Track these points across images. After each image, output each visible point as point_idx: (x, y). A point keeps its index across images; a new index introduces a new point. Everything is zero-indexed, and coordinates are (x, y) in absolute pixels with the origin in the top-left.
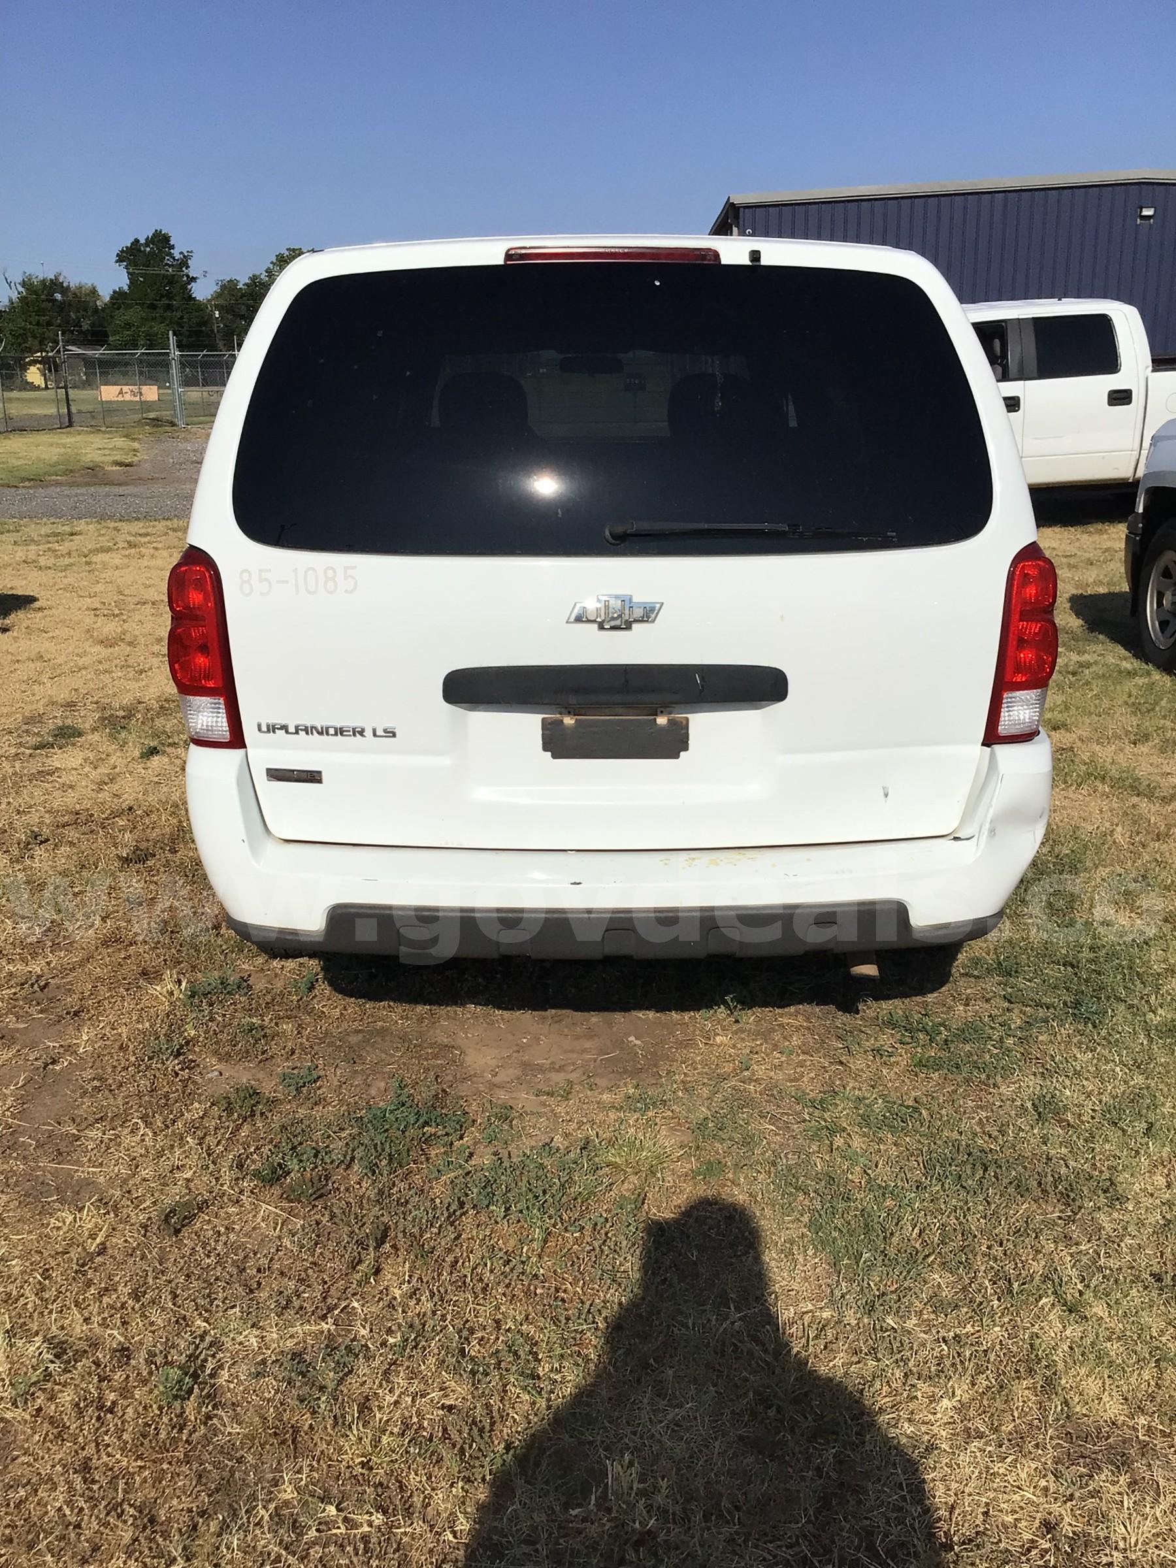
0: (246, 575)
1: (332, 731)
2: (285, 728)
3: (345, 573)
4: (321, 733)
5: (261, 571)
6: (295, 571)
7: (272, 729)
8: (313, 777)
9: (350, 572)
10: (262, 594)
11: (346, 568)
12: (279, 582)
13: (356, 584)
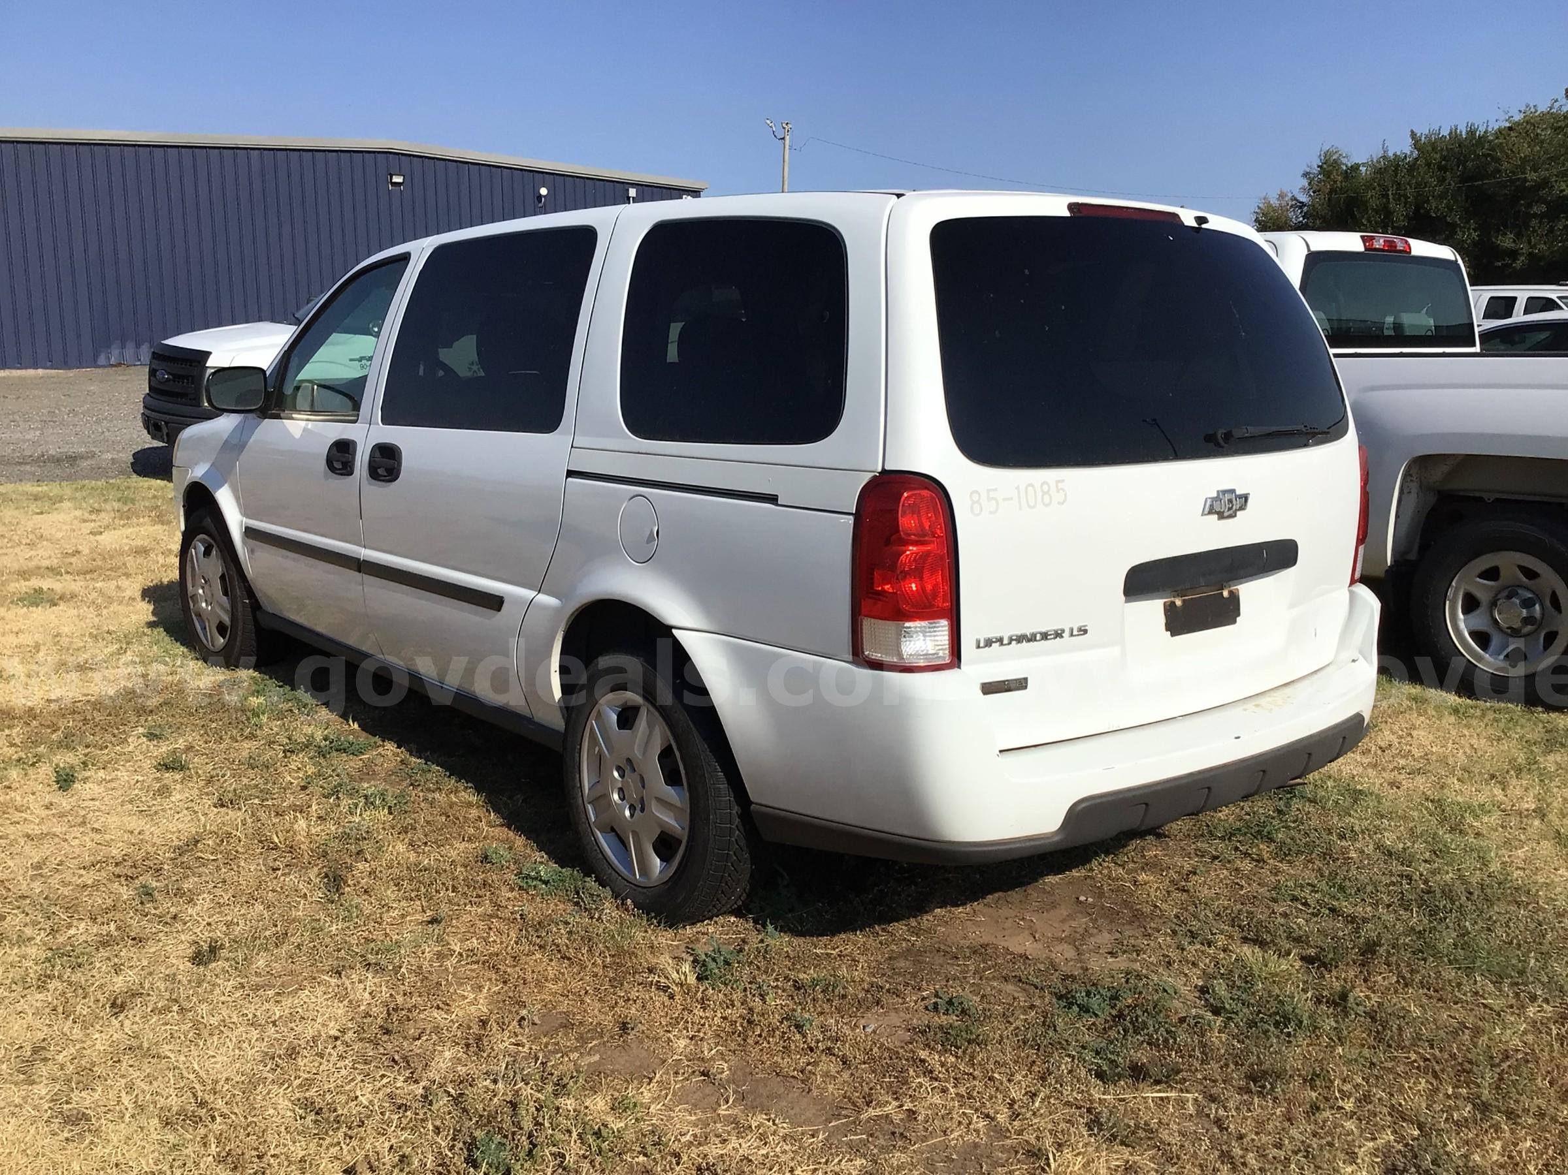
0: (975, 497)
1: (1038, 637)
2: (1000, 640)
3: (1057, 486)
4: (1029, 640)
5: (988, 491)
6: (1018, 488)
7: (989, 643)
8: (1021, 684)
9: (1060, 485)
10: (991, 513)
11: (1058, 482)
12: (1005, 499)
13: (1065, 495)
